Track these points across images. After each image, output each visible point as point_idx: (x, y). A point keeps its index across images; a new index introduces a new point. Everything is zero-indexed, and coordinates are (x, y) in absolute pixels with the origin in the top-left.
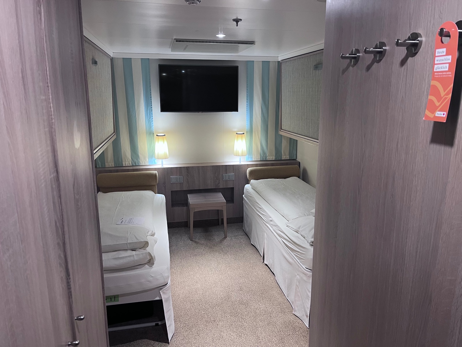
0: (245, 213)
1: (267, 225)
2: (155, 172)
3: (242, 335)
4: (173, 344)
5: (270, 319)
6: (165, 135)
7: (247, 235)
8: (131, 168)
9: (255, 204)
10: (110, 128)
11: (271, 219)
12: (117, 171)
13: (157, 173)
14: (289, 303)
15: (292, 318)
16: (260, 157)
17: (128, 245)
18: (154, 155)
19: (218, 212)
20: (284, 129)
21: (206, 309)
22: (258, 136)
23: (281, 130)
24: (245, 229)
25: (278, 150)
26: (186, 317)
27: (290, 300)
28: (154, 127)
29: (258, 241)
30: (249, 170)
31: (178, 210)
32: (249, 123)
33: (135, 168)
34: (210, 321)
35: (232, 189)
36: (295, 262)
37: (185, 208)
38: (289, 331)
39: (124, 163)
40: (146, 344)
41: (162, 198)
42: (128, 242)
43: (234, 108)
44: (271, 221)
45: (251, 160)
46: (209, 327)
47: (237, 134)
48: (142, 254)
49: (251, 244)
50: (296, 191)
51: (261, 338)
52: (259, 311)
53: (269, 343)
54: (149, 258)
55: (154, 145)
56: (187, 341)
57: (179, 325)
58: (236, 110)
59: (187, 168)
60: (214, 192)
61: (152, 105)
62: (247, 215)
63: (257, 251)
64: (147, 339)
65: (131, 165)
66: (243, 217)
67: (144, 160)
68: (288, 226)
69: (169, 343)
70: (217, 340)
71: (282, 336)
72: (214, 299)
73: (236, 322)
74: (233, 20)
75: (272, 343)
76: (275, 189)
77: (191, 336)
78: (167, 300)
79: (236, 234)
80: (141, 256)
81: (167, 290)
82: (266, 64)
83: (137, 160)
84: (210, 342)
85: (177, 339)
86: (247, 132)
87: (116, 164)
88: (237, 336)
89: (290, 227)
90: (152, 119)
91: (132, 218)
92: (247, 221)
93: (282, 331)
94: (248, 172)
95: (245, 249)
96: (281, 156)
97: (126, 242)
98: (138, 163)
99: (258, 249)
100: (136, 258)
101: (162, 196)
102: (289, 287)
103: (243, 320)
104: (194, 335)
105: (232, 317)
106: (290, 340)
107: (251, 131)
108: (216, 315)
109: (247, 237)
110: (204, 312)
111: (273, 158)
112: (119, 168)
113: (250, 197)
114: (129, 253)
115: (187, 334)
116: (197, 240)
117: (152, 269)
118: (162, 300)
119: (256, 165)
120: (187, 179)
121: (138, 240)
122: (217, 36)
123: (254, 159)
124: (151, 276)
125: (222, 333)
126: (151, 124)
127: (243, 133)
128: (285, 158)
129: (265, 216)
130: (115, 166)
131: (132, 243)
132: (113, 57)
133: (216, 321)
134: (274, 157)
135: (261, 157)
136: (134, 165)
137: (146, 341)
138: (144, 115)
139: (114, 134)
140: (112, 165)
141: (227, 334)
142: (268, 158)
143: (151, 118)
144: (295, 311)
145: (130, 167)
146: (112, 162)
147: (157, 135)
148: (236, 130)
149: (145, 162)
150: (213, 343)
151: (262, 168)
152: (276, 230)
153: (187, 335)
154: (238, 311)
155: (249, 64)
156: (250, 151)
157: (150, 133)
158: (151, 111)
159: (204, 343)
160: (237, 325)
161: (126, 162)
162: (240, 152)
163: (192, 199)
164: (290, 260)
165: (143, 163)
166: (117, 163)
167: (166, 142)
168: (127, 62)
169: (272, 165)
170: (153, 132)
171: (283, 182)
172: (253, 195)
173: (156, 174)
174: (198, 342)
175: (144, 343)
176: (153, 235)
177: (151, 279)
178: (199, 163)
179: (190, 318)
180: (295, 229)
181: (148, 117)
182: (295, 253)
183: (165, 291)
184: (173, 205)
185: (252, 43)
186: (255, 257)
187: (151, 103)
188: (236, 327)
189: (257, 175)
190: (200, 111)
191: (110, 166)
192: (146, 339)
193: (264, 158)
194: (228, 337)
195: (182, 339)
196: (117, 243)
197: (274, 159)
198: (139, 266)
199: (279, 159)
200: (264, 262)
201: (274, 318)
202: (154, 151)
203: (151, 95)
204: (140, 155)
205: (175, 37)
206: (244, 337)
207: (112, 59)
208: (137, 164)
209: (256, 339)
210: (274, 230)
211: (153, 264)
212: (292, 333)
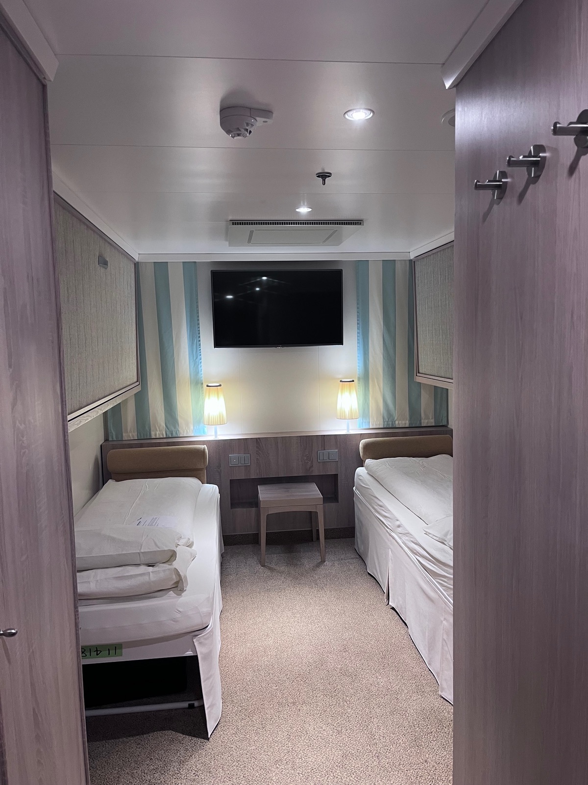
0: (358, 519)
1: (393, 534)
2: (203, 446)
3: (343, 730)
4: (217, 741)
5: (395, 703)
6: (220, 385)
7: (361, 558)
8: (165, 441)
9: (373, 500)
10: (130, 373)
11: (398, 523)
12: (141, 445)
13: (206, 448)
14: (432, 676)
15: (437, 703)
16: (382, 422)
17: (141, 555)
18: (202, 420)
19: (311, 516)
20: (423, 372)
21: (279, 681)
22: (378, 385)
23: (418, 374)
24: (358, 548)
25: (414, 410)
26: (245, 695)
27: (434, 669)
28: (202, 372)
29: (379, 567)
30: (363, 442)
31: (241, 512)
32: (362, 365)
33: (171, 440)
34: (287, 703)
35: (335, 476)
36: (439, 596)
37: (254, 509)
38: (430, 727)
39: (153, 433)
40: (170, 739)
41: (212, 490)
42: (142, 551)
43: (337, 339)
44: (399, 526)
45: (367, 427)
46: (284, 714)
47: (341, 381)
48: (164, 571)
49: (367, 573)
50: (444, 476)
51: (377, 737)
52: (377, 688)
53: (391, 747)
54: (175, 578)
55: (203, 403)
56: (242, 736)
57: (231, 709)
58: (340, 341)
59: (257, 440)
60: (305, 482)
61: (199, 337)
62: (361, 522)
63: (378, 585)
64: (172, 730)
65: (165, 436)
66: (353, 528)
67: (186, 428)
68: (427, 533)
69: (208, 739)
70: (297, 738)
71: (416, 734)
72: (297, 664)
73: (333, 706)
74: (317, 174)
75: (398, 745)
76: (408, 474)
77: (250, 729)
78: (208, 656)
79: (342, 557)
80: (162, 575)
81: (206, 639)
82: (389, 265)
83: (175, 428)
84: (284, 739)
85: (225, 733)
86: (359, 379)
87: (140, 435)
88: (333, 732)
89: (430, 535)
90: (201, 359)
91: (156, 518)
92: (361, 533)
93: (417, 726)
94: (361, 446)
95: (356, 582)
96: (421, 420)
97: (139, 551)
98: (176, 433)
99: (380, 581)
100: (153, 578)
101: (213, 487)
102: (431, 647)
103: (345, 703)
104: (255, 728)
105: (325, 697)
106: (432, 742)
107: (365, 377)
108: (298, 693)
109: (361, 561)
110: (277, 687)
111: (405, 424)
112: (145, 441)
113: (364, 490)
114: (143, 569)
115: (243, 724)
116: (273, 566)
117: (181, 599)
118: (197, 656)
119: (376, 435)
120: (257, 459)
121: (159, 548)
122: (297, 210)
123: (373, 425)
124: (178, 610)
125: (307, 726)
126: (198, 368)
127: (351, 380)
128: (428, 422)
129: (389, 519)
130: (139, 438)
131: (149, 552)
132: (139, 261)
133: (298, 703)
134: (408, 422)
135: (384, 422)
136: (170, 436)
137: (170, 734)
138: (187, 353)
139: (138, 383)
140: (133, 436)
141: (315, 727)
142: (397, 424)
143: (199, 358)
144: (443, 690)
145: (162, 439)
146: (134, 432)
147: (207, 386)
148: (340, 377)
149: (188, 431)
150: (289, 742)
151: (387, 440)
152: (407, 542)
153: (244, 726)
154: (338, 687)
155: (361, 266)
156: (365, 413)
157: (197, 382)
158: (198, 346)
159: (272, 742)
160: (334, 712)
161: (157, 431)
162: (347, 411)
163: (265, 494)
164: (432, 594)
165: (184, 432)
166: (142, 434)
167: (222, 398)
168: (161, 268)
169: (405, 434)
170: (201, 381)
171: (424, 463)
172: (368, 485)
173: (204, 449)
174: (261, 739)
175: (166, 736)
176: (190, 545)
177: (178, 616)
178: (277, 433)
179: (250, 697)
180: (439, 538)
181: (193, 357)
182: (438, 580)
183: (202, 640)
184: (233, 505)
185: (358, 222)
186: (375, 595)
187: (199, 333)
188: (333, 716)
189: (377, 451)
190: (278, 345)
191: (130, 437)
192: (170, 731)
193: (390, 423)
194: (316, 733)
195: (234, 734)
196: (123, 553)
197: (407, 425)
198: (158, 593)
199: (417, 426)
200: (388, 604)
201: (403, 702)
202: (202, 412)
203: (198, 320)
204: (180, 420)
205: (231, 218)
206: (347, 734)
207: (137, 265)
208: (174, 435)
209: (368, 737)
210: (404, 543)
211: (182, 590)
212: (435, 730)
